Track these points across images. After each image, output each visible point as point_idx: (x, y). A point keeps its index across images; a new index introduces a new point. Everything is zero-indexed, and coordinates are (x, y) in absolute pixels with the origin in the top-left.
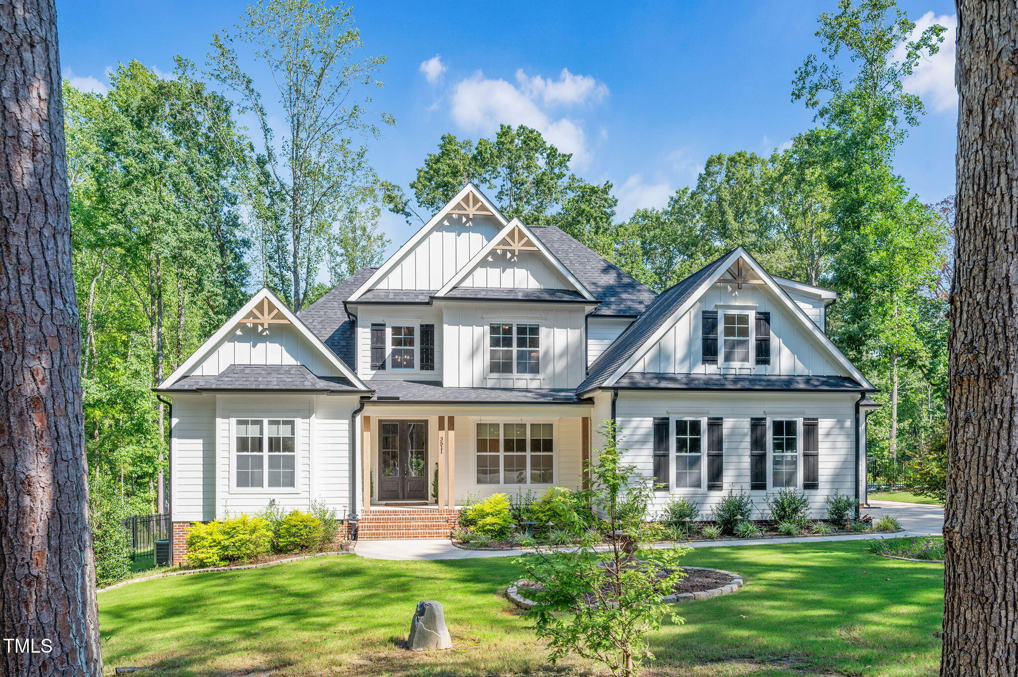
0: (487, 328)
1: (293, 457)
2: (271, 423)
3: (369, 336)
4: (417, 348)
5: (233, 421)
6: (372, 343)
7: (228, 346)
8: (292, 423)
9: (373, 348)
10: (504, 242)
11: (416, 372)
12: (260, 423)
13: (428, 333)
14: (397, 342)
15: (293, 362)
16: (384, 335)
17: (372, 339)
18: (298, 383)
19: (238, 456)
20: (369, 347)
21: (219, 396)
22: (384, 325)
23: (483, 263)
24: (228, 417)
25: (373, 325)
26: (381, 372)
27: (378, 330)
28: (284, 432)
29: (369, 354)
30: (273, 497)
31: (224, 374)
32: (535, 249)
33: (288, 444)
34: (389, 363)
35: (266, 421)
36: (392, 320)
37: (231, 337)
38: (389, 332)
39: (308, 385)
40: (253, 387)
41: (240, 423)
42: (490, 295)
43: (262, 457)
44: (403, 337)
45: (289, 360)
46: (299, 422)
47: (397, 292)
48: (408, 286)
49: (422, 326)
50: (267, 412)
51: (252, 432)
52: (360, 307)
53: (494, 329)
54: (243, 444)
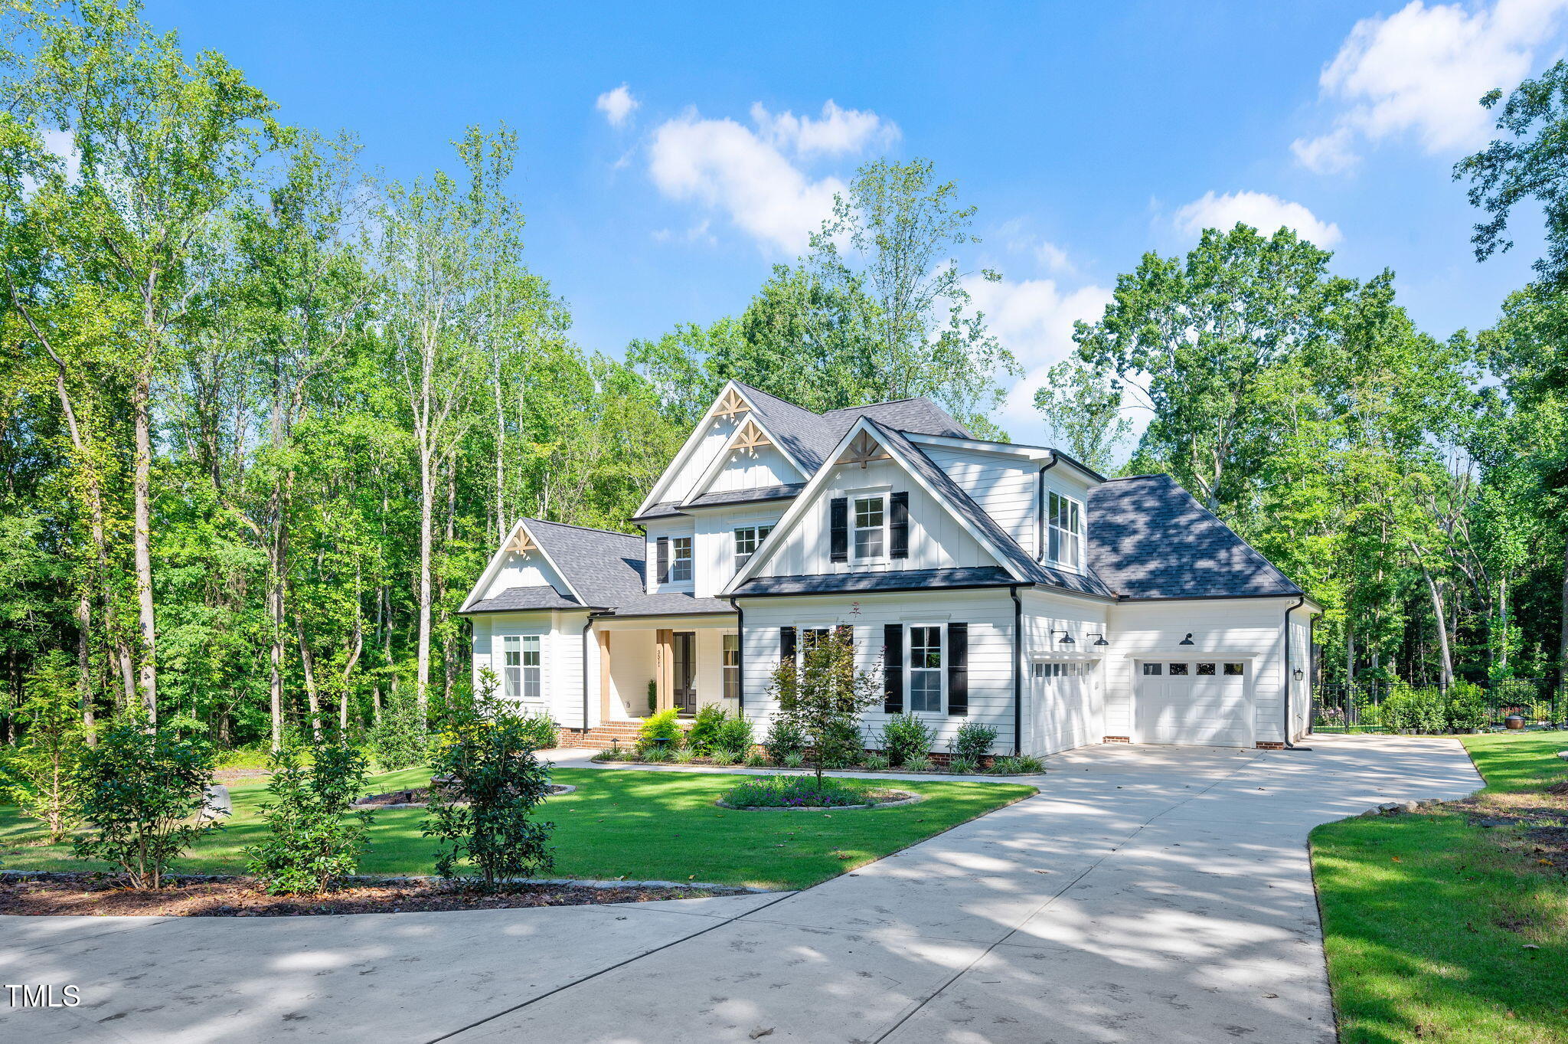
0: (733, 534)
1: (539, 669)
2: (526, 639)
3: (656, 550)
4: (693, 559)
5: (502, 638)
7: (505, 572)
8: (537, 639)
9: (659, 562)
10: (741, 441)
12: (519, 639)
14: (677, 554)
15: (545, 583)
16: (667, 548)
17: (658, 555)
19: (506, 668)
20: (655, 562)
21: (494, 616)
22: (667, 538)
23: (726, 464)
24: (498, 635)
25: (659, 539)
26: (665, 585)
27: (662, 542)
28: (531, 647)
29: (656, 568)
31: (497, 598)
32: (768, 442)
33: (533, 658)
34: (670, 576)
35: (522, 638)
36: (674, 533)
37: (505, 564)
38: (671, 544)
41: (506, 639)
42: (735, 498)
43: (520, 669)
44: (682, 549)
45: (542, 582)
46: (542, 637)
47: (675, 505)
50: (523, 630)
51: (513, 647)
52: (649, 522)
53: (739, 534)
54: (508, 658)
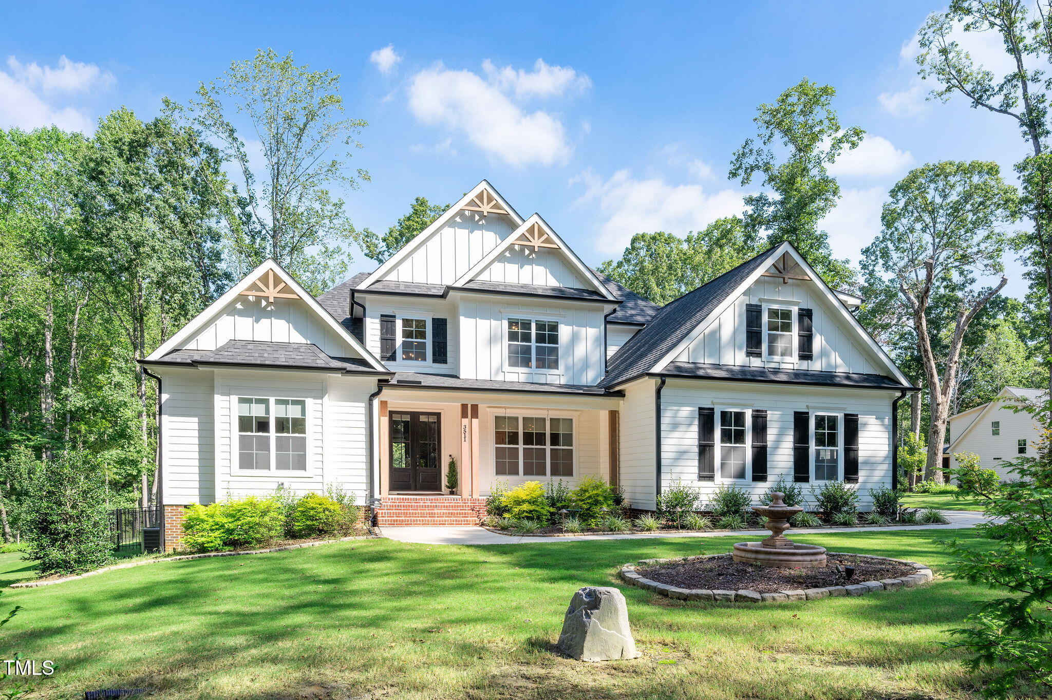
0: (505, 322)
1: (304, 439)
2: (278, 402)
3: (378, 326)
4: (429, 341)
5: (234, 399)
6: (382, 334)
7: (226, 320)
8: (302, 403)
9: (382, 339)
10: (522, 238)
11: (428, 365)
12: (266, 402)
13: (440, 326)
14: (407, 334)
15: (301, 340)
16: (395, 326)
17: (382, 330)
18: (310, 361)
19: (241, 436)
20: (378, 338)
21: (217, 370)
22: (394, 317)
23: (501, 258)
24: (229, 395)
25: (382, 316)
26: (392, 362)
27: (387, 321)
28: (293, 412)
29: (379, 344)
30: (281, 480)
31: (222, 348)
32: (555, 246)
33: (299, 425)
34: (399, 354)
35: (272, 400)
36: (403, 312)
37: (229, 309)
38: (399, 324)
39: (320, 363)
40: (259, 362)
41: (242, 401)
42: (510, 290)
43: (268, 438)
44: (414, 330)
45: (297, 338)
46: (310, 402)
47: (407, 285)
48: (420, 278)
49: (433, 319)
50: (273, 391)
51: (257, 411)
52: (369, 297)
53: (512, 324)
54: (245, 423)
